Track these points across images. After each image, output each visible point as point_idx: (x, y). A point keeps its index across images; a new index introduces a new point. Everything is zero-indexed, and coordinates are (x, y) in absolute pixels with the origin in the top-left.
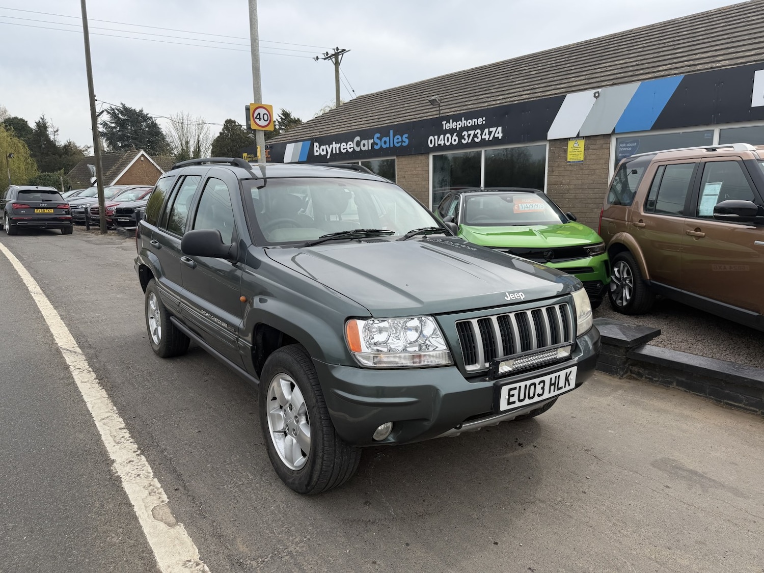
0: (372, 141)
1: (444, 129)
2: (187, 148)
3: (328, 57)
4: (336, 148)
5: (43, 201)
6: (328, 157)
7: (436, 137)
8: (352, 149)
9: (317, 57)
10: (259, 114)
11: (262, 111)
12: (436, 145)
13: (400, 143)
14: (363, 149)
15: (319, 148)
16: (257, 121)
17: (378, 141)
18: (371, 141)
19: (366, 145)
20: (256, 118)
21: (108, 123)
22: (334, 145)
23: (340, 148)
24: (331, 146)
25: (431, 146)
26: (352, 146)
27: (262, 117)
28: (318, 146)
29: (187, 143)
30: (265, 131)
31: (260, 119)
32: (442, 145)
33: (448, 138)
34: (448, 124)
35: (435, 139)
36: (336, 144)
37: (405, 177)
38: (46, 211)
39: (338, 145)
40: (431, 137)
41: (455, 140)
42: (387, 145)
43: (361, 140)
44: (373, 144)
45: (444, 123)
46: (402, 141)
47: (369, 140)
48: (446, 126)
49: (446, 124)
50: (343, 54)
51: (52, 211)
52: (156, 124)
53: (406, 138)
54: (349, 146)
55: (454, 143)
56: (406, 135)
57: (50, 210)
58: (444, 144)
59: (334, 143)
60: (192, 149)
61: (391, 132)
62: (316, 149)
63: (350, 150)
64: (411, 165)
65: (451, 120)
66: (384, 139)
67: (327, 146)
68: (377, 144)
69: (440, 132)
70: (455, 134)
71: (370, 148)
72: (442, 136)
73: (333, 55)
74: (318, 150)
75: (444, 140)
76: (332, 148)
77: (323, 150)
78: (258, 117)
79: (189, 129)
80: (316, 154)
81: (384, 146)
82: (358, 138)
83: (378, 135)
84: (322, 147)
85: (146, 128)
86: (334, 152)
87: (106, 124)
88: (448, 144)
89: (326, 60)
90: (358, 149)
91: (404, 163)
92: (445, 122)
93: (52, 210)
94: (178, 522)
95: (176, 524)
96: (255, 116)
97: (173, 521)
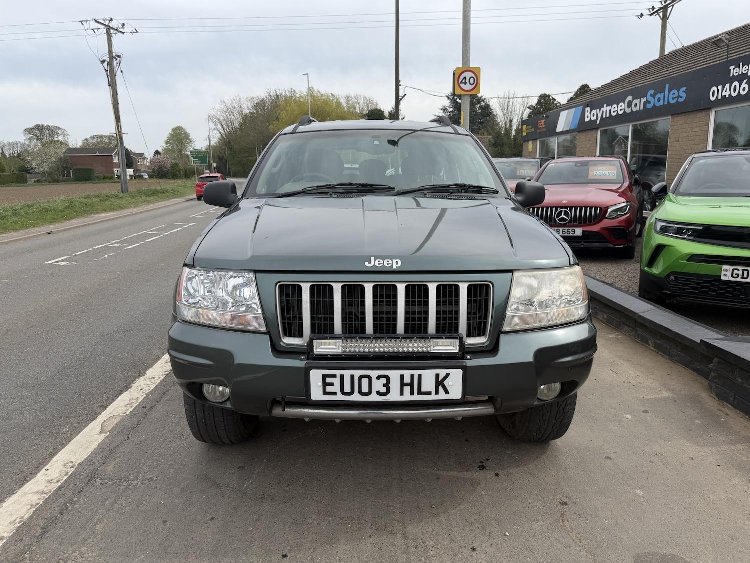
0: (645, 98)
1: (732, 75)
2: (511, 126)
3: (654, 11)
4: (606, 111)
6: (598, 122)
7: (720, 87)
8: (623, 111)
9: (642, 14)
10: (465, 78)
11: (468, 75)
12: (720, 97)
13: (676, 99)
14: (635, 109)
15: (591, 113)
16: (463, 85)
17: (651, 99)
18: (644, 100)
19: (639, 104)
20: (462, 82)
21: (447, 107)
22: (606, 108)
23: (610, 110)
24: (602, 109)
25: (713, 99)
26: (623, 107)
27: (467, 81)
28: (589, 111)
29: (511, 121)
30: (471, 95)
31: (466, 83)
32: (727, 96)
33: (735, 86)
34: (738, 68)
35: (718, 90)
36: (607, 106)
37: (678, 141)
39: (609, 108)
40: (715, 88)
41: (744, 89)
42: (661, 103)
43: (633, 99)
44: (645, 103)
45: (732, 67)
46: (679, 96)
47: (642, 99)
48: (734, 71)
49: (734, 69)
50: (673, 5)
52: (489, 105)
53: (683, 91)
54: (620, 108)
55: (743, 93)
56: (684, 89)
58: (730, 94)
59: (605, 105)
60: (515, 127)
61: (667, 86)
62: (587, 114)
63: (621, 112)
64: (687, 125)
65: (741, 63)
66: (658, 95)
67: (598, 110)
68: (650, 102)
69: (726, 79)
70: (745, 81)
71: (642, 108)
72: (728, 85)
73: (661, 8)
74: (589, 115)
75: (730, 90)
76: (603, 111)
77: (594, 115)
78: (464, 81)
79: (513, 107)
80: (587, 119)
81: (658, 104)
82: (630, 98)
83: (652, 92)
84: (594, 111)
85: (479, 110)
86: (604, 116)
87: (446, 108)
88: (734, 94)
89: (653, 16)
90: (628, 110)
91: (679, 123)
92: (734, 67)
94: (109, 431)
95: (106, 433)
96: (460, 80)
97: (108, 430)
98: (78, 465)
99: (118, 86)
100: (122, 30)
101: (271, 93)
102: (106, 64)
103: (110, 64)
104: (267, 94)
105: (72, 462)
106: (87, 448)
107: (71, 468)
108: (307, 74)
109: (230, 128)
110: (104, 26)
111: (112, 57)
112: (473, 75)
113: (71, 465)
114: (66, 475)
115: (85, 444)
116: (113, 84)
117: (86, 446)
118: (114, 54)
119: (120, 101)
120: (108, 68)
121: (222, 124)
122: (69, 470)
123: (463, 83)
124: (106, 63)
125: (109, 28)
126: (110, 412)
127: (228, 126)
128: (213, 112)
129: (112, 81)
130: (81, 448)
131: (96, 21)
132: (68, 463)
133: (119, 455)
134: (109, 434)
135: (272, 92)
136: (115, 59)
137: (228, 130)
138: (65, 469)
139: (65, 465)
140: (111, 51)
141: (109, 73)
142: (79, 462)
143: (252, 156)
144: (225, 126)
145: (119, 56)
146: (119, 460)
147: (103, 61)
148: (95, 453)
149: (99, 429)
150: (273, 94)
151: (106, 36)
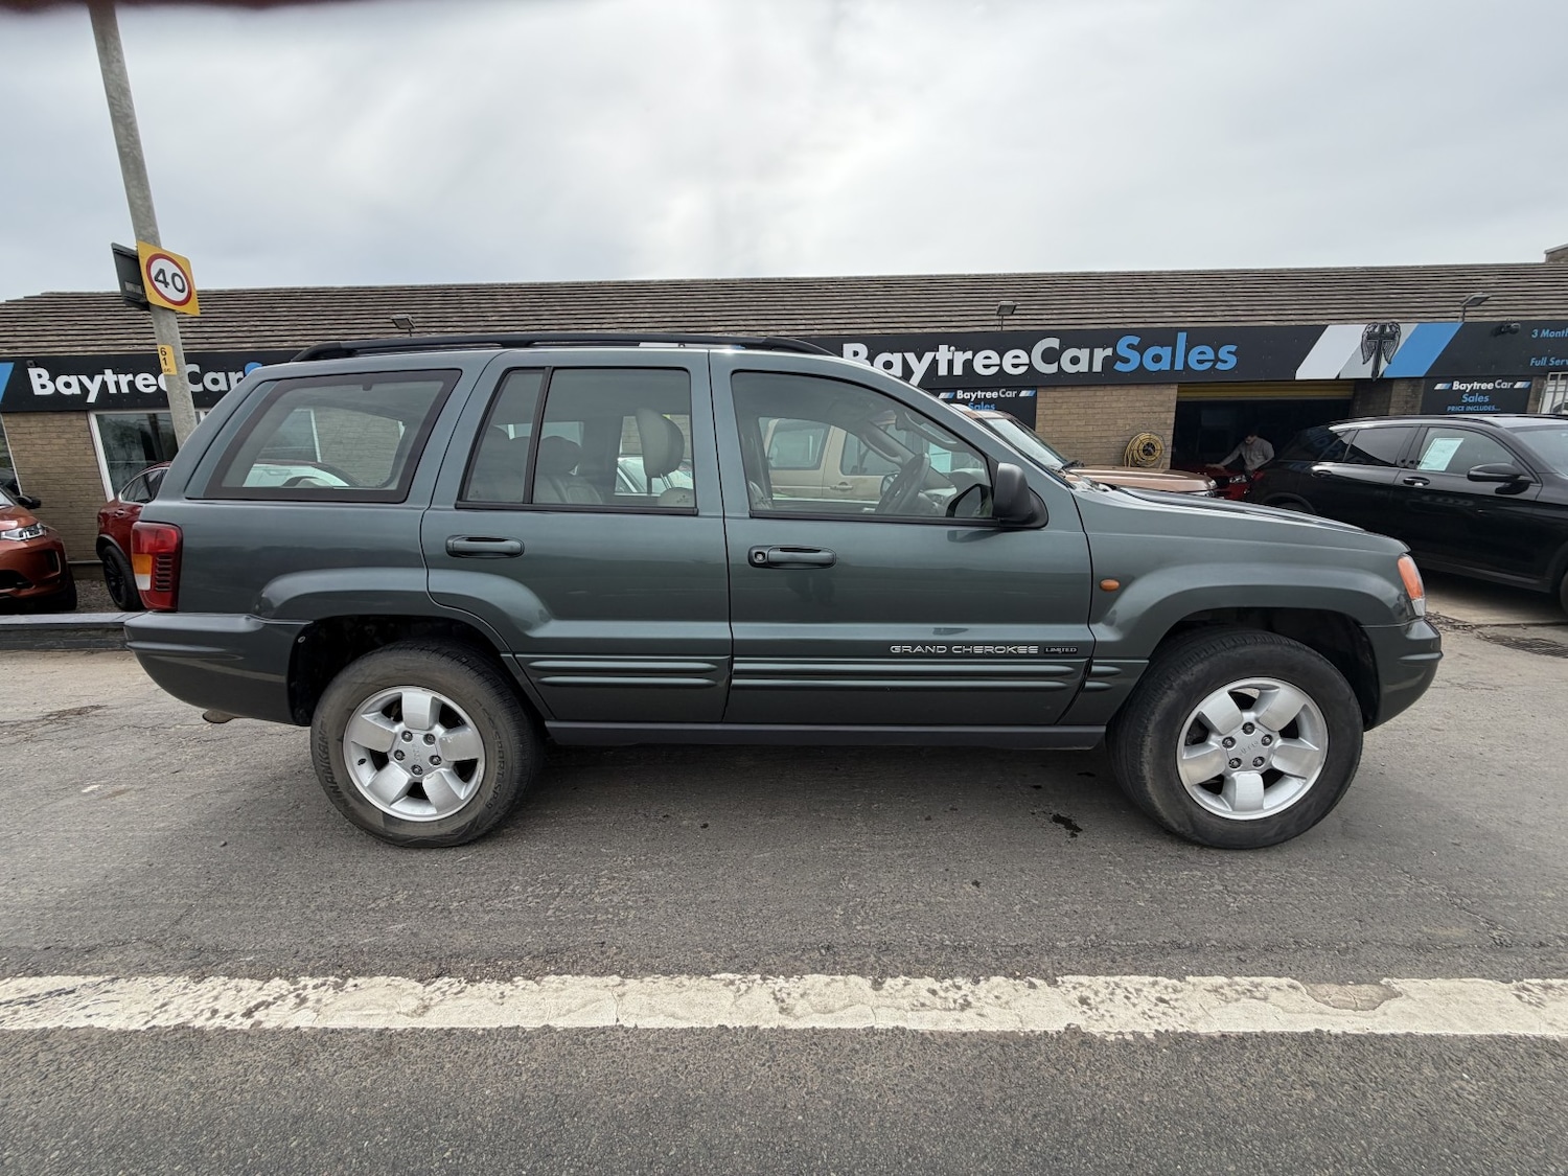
4: (116, 382)
10: (162, 271)
15: (52, 380)
16: (160, 286)
23: (132, 382)
24: (98, 377)
27: (169, 280)
62: (38, 381)
67: (84, 377)
74: (49, 383)
80: (41, 392)
86: (112, 391)
94: (1377, 983)
95: (1388, 986)
97: (1376, 988)
98: (1510, 982)
105: (1519, 997)
106: (1462, 992)
107: (1528, 990)
113: (1525, 995)
114: (1551, 987)
115: (1457, 1002)
117: (1461, 998)
122: (1536, 991)
126: (1320, 1017)
130: (1475, 1003)
132: (1530, 1003)
133: (1418, 934)
134: (1386, 979)
138: (1545, 997)
139: (1540, 1004)
142: (1505, 986)
146: (1425, 929)
148: (1455, 972)
149: (1394, 1005)
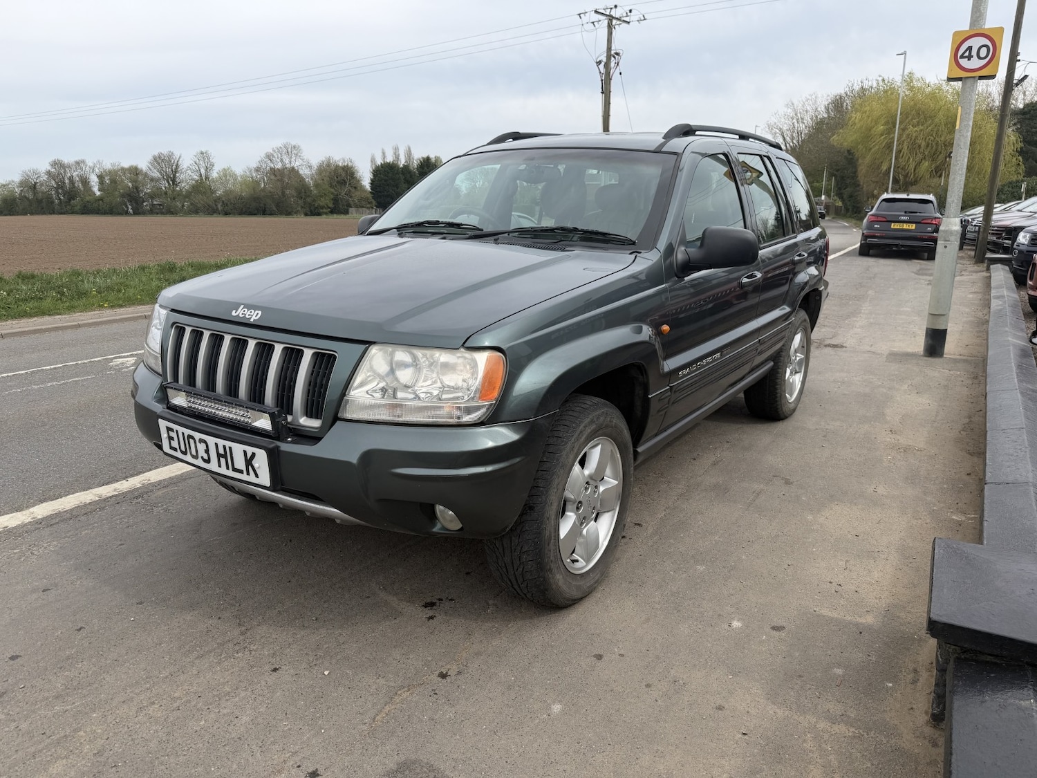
5: (905, 212)
10: (970, 48)
11: (976, 43)
16: (963, 61)
20: (962, 57)
27: (974, 53)
31: (969, 57)
38: (905, 226)
51: (913, 227)
57: (911, 225)
78: (967, 54)
93: (914, 225)
96: (960, 53)
99: (611, 93)
100: (627, 19)
101: (854, 87)
102: (601, 67)
103: (607, 66)
104: (847, 89)
108: (904, 53)
109: (794, 141)
110: (605, 18)
111: (609, 56)
112: (988, 43)
116: (606, 92)
118: (613, 52)
119: (611, 113)
120: (602, 70)
121: (783, 136)
123: (966, 57)
124: (603, 64)
125: (611, 18)
127: (792, 139)
128: (773, 120)
129: (606, 88)
131: (596, 12)
135: (855, 85)
136: (613, 58)
137: (791, 144)
140: (609, 49)
141: (603, 78)
143: (817, 182)
144: (788, 139)
145: (617, 54)
147: (599, 63)
150: (857, 88)
151: (606, 30)
